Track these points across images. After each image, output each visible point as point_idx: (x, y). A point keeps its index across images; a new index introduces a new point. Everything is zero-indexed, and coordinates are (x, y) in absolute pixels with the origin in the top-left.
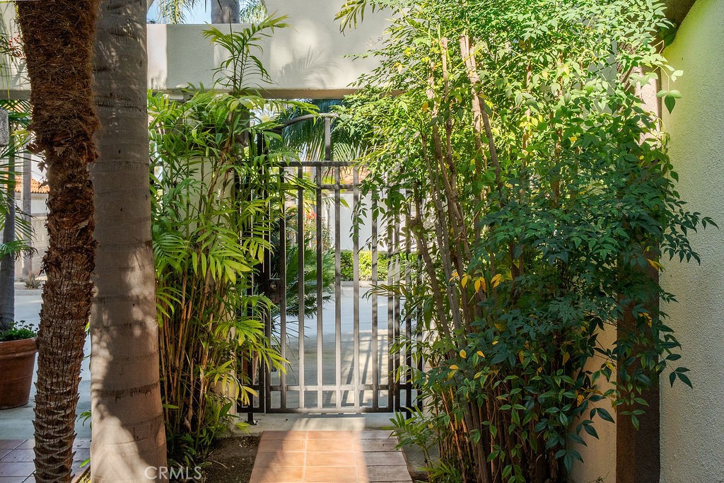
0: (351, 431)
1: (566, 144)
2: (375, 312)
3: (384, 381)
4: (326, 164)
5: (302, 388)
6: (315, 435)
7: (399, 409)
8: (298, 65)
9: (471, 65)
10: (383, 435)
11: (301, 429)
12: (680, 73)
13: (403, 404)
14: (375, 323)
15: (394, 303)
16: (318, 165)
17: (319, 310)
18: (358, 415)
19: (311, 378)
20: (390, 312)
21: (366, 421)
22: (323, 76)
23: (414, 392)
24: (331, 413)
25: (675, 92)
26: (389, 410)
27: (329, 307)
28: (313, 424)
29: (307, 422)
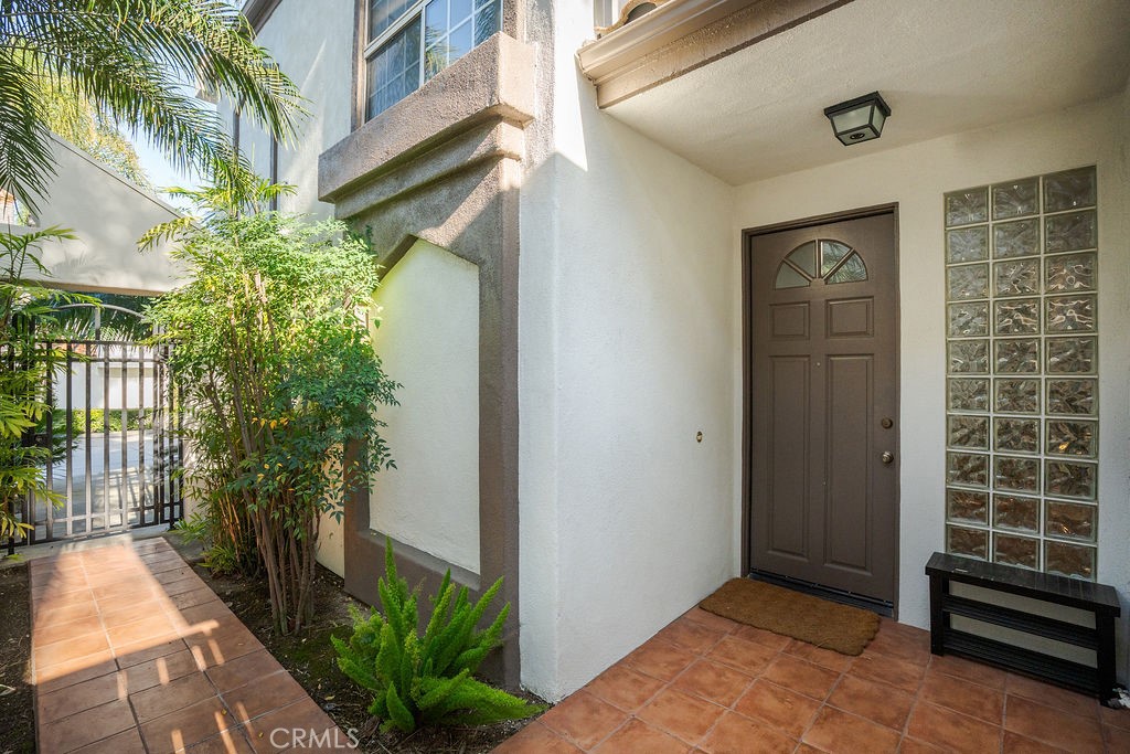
0: (122, 543)
1: (321, 342)
2: (141, 453)
3: (150, 503)
4: (94, 342)
5: (70, 519)
6: (86, 553)
7: (163, 521)
8: (71, 264)
9: (262, 292)
10: (150, 543)
11: (70, 551)
12: (381, 308)
13: (167, 517)
14: (142, 461)
15: (158, 446)
16: (88, 344)
17: (69, 458)
18: (124, 532)
19: (79, 510)
20: (156, 452)
21: (133, 535)
22: (97, 277)
23: (177, 508)
24: (102, 534)
25: (379, 318)
26: (156, 523)
27: (79, 455)
28: (81, 546)
29: (74, 546)
